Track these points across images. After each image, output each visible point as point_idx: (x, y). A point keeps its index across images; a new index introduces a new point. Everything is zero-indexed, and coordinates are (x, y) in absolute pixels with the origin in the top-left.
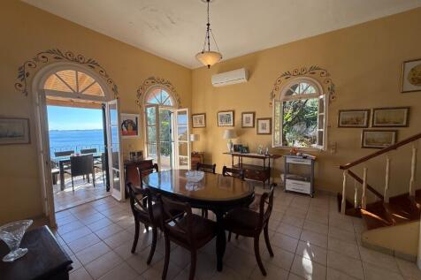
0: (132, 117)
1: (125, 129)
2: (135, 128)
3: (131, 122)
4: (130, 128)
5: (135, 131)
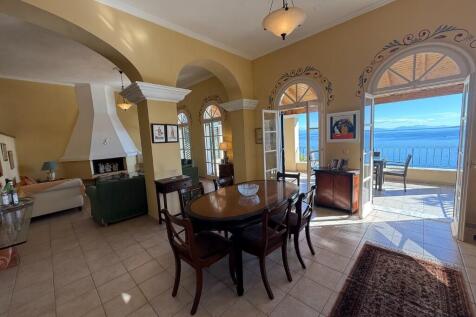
5: (352, 134)
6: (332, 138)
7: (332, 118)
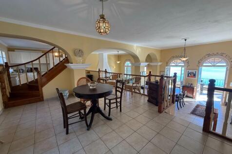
0: (194, 71)
1: (190, 75)
2: (194, 75)
3: (193, 73)
4: (192, 75)
6: (188, 77)
7: (188, 71)
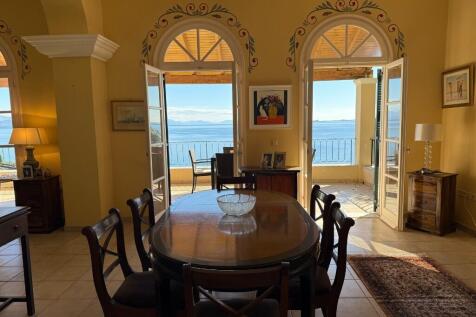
5: (282, 117)
6: (256, 123)
7: (255, 93)
